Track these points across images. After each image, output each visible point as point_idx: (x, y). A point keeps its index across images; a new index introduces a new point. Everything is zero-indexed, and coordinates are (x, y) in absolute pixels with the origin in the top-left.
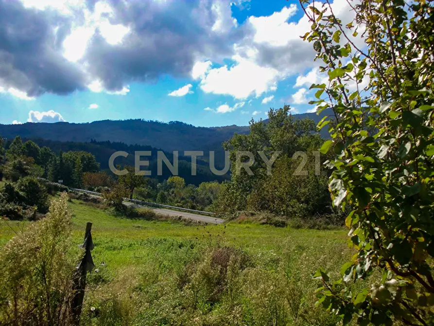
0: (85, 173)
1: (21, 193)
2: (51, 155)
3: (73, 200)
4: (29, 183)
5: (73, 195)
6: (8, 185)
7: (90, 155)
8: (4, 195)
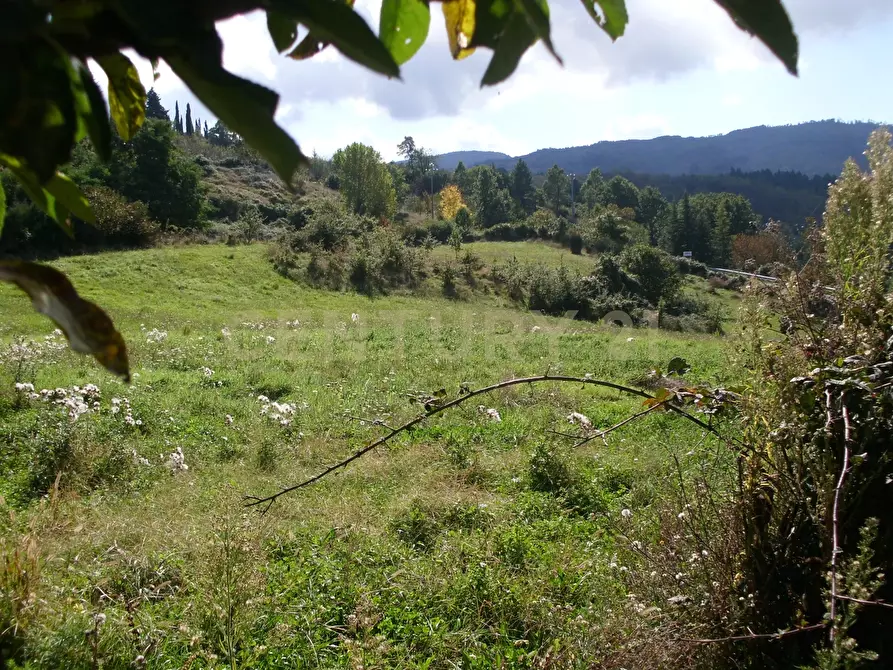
0: (735, 237)
1: (630, 276)
2: (661, 202)
3: (718, 291)
4: (643, 257)
5: (719, 280)
6: (606, 262)
7: (739, 199)
8: (600, 280)
